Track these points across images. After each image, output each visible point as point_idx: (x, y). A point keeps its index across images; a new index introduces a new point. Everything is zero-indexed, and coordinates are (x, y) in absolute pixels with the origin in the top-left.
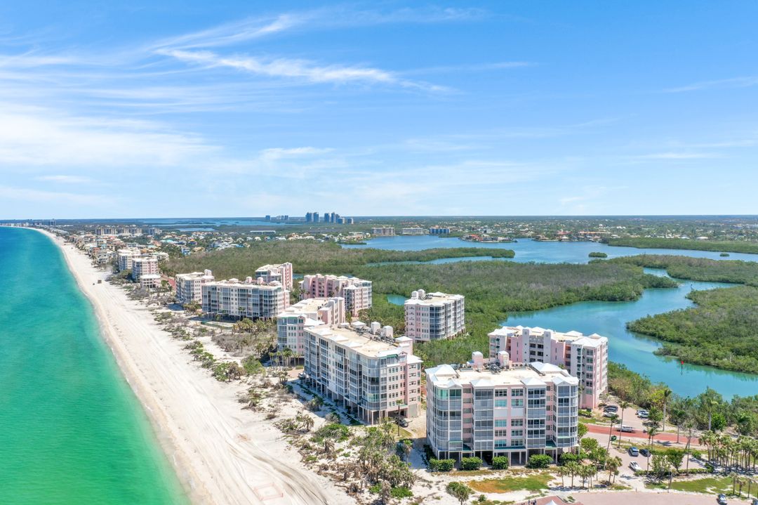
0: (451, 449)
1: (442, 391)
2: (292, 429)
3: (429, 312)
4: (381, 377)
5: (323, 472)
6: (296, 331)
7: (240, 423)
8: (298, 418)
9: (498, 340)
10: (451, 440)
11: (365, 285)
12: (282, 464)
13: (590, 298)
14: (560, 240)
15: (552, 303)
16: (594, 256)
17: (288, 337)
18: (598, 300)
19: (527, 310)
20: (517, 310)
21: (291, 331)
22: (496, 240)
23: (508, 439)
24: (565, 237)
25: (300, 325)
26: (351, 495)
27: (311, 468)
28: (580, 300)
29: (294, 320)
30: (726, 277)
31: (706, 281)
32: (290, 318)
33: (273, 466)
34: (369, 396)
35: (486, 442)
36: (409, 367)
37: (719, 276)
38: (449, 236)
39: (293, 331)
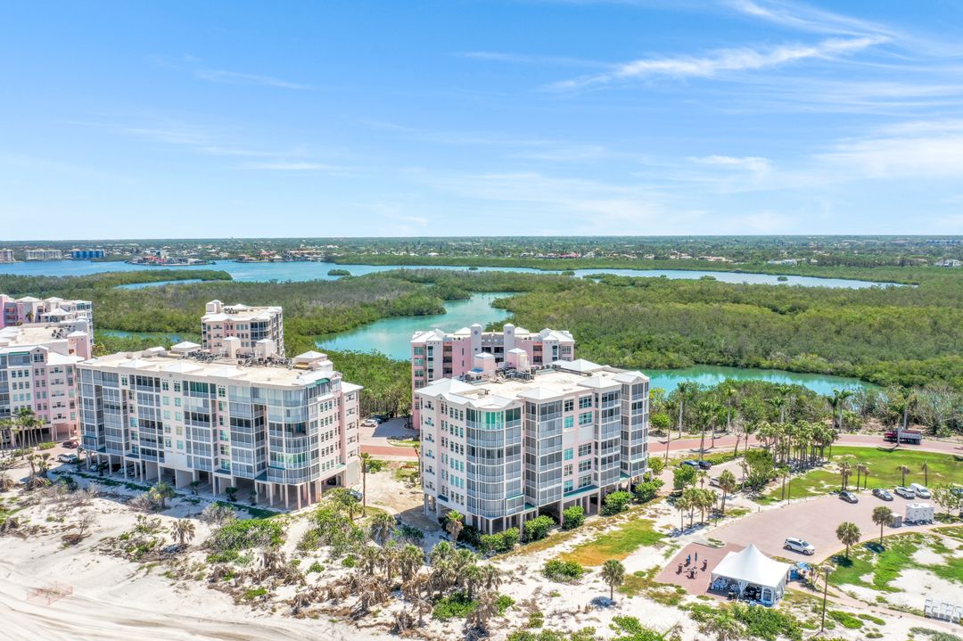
0: (509, 512)
1: (488, 414)
2: (146, 550)
3: (249, 331)
4: (311, 420)
5: (303, 610)
6: (30, 379)
7: (12, 568)
8: (140, 529)
9: (431, 348)
10: (508, 497)
11: (81, 307)
12: (199, 620)
13: (392, 314)
14: (272, 261)
15: (357, 322)
16: (335, 275)
17: (12, 392)
18: (402, 315)
19: (329, 332)
20: (317, 334)
21: (18, 380)
22: (186, 261)
23: (575, 479)
24: (277, 257)
25: (39, 365)
26: (407, 636)
27: (274, 610)
28: (382, 317)
29: (25, 358)
30: (510, 286)
31: (489, 292)
32: (12, 355)
33: (186, 629)
34: (287, 458)
35: (553, 489)
36: (346, 398)
37: (502, 285)
38: (105, 260)
39: (24, 379)
